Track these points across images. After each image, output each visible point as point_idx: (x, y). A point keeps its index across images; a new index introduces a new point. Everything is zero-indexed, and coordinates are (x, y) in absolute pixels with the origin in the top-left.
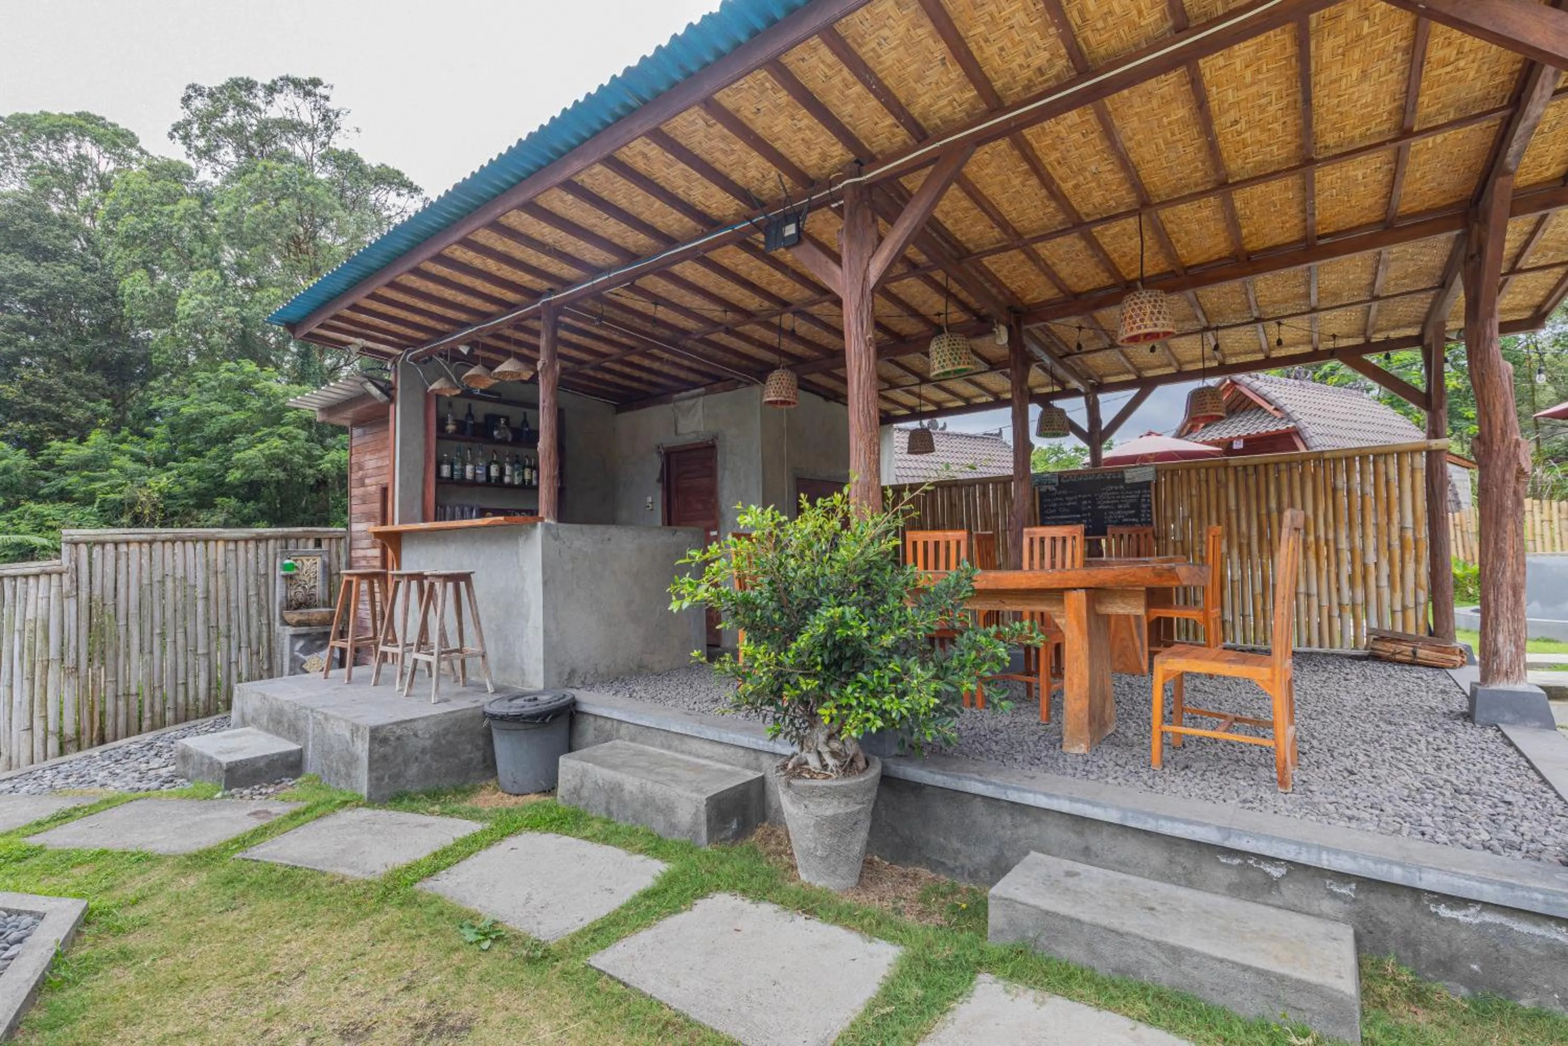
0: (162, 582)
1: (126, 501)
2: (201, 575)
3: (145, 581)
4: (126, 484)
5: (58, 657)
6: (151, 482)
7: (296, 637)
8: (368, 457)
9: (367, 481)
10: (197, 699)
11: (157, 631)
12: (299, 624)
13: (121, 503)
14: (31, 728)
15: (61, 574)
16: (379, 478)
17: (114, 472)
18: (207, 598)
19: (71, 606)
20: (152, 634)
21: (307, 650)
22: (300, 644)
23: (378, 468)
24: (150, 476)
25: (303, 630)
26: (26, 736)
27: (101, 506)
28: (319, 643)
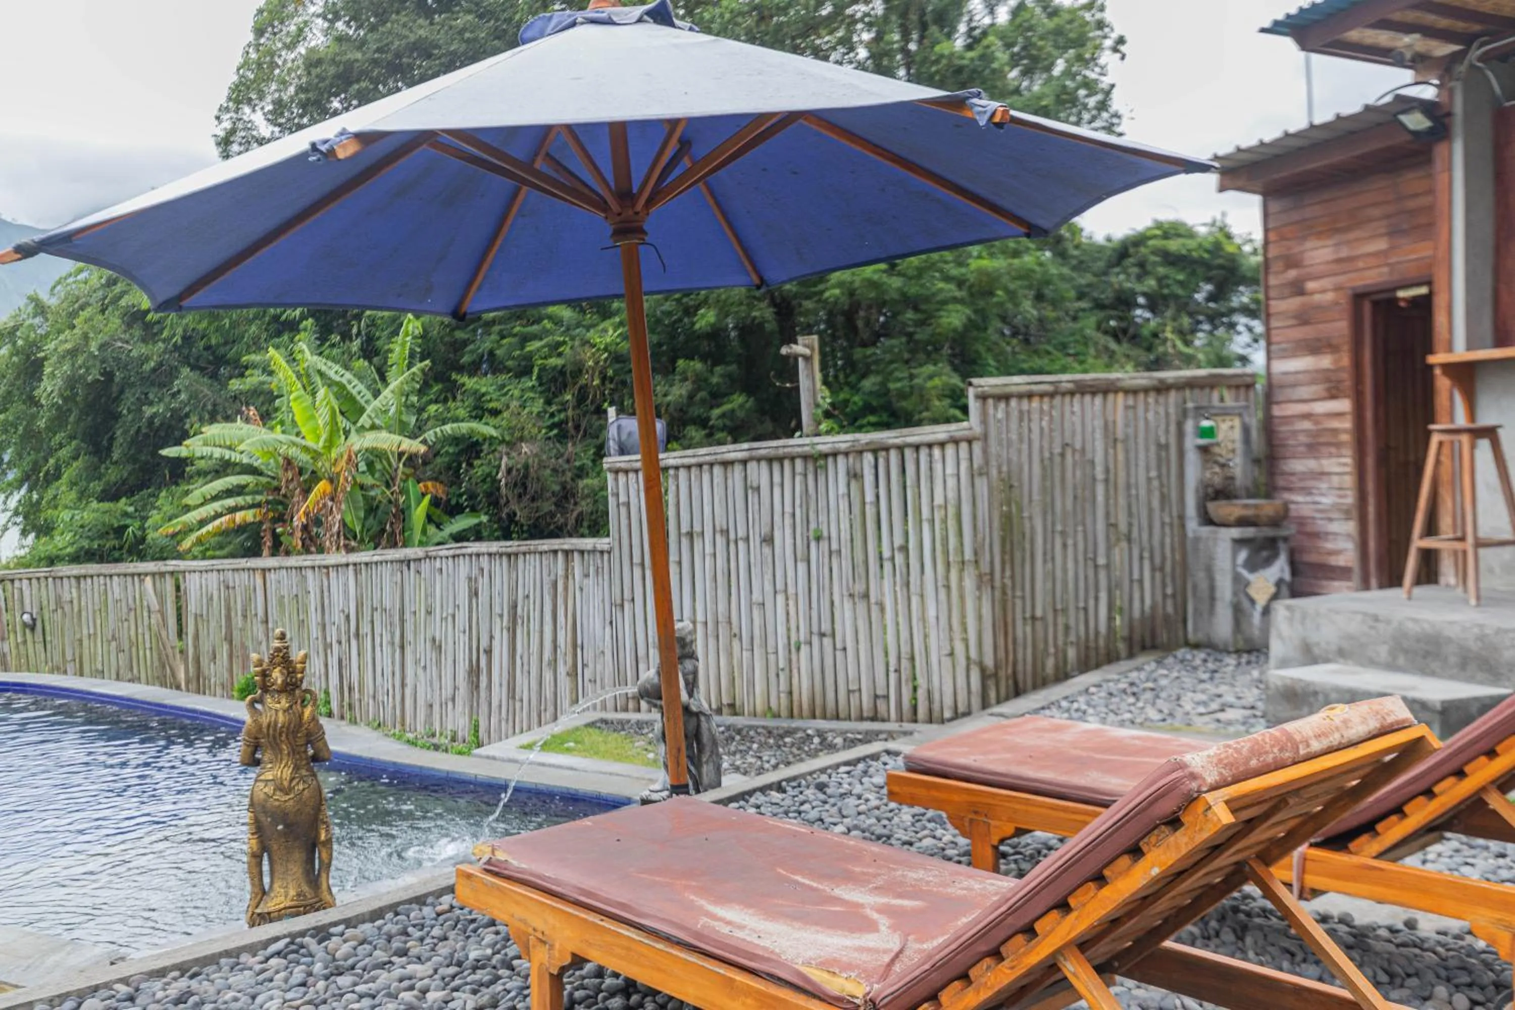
0: (1063, 455)
1: (569, 369)
2: (1099, 446)
3: (1047, 455)
4: (564, 343)
5: (973, 558)
6: (593, 336)
7: (1239, 542)
8: (1309, 244)
9: (1311, 285)
10: (1097, 633)
11: (1059, 528)
12: (1242, 522)
13: (562, 372)
14: (951, 654)
15: (970, 442)
16: (1341, 279)
17: (547, 324)
18: (1106, 481)
19: (982, 485)
20: (1053, 532)
21: (1253, 565)
22: (1243, 555)
23: (1339, 261)
24: (588, 328)
25: (1249, 532)
26: (947, 661)
27: (539, 378)
28: (1265, 554)
